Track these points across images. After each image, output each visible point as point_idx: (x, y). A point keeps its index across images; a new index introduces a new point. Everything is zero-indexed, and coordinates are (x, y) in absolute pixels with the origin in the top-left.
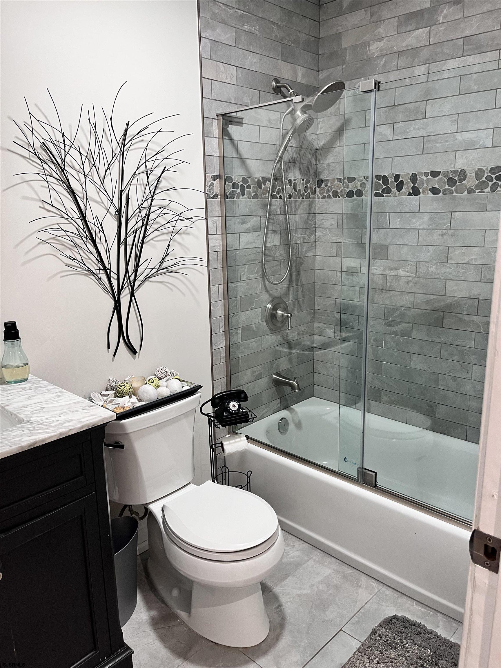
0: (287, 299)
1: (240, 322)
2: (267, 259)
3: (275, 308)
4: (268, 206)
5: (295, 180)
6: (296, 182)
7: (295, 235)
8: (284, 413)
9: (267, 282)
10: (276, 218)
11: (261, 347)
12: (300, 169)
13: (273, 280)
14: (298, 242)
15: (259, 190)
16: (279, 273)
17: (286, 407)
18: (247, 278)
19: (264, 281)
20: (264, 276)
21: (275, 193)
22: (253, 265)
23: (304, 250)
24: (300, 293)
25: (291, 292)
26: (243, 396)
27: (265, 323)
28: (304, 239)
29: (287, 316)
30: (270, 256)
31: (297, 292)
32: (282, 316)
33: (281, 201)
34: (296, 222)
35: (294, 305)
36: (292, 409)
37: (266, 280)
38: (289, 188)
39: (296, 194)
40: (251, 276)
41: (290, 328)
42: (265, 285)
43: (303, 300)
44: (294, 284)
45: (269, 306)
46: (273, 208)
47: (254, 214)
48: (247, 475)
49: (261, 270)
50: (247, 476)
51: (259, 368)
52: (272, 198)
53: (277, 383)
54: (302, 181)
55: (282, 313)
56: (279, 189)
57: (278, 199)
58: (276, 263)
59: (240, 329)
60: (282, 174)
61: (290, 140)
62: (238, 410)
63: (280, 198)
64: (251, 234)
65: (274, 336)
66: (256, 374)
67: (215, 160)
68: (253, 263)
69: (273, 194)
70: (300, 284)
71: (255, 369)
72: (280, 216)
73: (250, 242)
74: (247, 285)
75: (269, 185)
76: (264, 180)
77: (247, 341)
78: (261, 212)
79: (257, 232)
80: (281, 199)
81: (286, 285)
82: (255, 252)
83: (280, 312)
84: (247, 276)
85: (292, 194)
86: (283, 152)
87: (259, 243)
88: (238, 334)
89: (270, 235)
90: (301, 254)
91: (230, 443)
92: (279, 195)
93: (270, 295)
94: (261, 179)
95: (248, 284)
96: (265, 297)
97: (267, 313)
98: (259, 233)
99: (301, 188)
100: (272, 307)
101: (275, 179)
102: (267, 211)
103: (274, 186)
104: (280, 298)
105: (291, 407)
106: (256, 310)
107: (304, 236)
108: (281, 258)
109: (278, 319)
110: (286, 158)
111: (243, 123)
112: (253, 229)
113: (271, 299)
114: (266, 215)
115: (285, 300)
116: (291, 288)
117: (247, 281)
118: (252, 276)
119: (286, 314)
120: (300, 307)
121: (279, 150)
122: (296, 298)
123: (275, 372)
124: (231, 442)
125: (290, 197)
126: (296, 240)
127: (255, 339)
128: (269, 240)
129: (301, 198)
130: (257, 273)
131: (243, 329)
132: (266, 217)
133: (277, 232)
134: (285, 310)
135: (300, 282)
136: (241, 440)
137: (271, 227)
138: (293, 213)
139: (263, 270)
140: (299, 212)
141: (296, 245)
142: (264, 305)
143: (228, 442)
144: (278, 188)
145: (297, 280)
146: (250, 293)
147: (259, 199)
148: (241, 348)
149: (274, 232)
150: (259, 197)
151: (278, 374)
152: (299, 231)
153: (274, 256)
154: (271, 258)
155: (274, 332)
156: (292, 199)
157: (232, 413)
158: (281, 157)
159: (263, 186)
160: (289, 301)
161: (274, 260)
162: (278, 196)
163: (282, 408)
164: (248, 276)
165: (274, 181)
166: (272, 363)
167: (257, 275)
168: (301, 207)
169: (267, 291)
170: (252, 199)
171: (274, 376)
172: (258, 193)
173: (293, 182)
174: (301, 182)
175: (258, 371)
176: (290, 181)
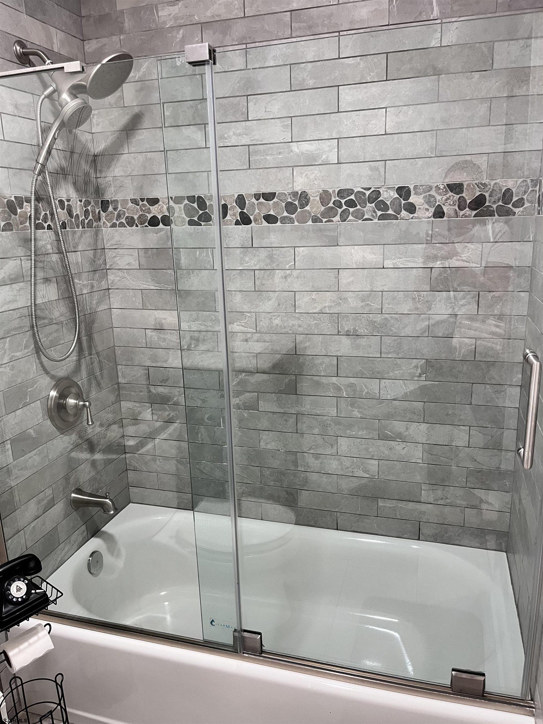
0: (79, 377)
1: (7, 431)
2: (40, 323)
3: (63, 396)
4: (31, 240)
5: (68, 200)
6: (70, 203)
7: (78, 282)
8: (94, 544)
9: (44, 359)
10: (48, 258)
11: (47, 460)
12: (75, 184)
13: (53, 353)
14: (85, 291)
15: (13, 216)
16: (62, 342)
17: (95, 532)
18: (11, 358)
19: (39, 358)
20: (38, 350)
21: (40, 221)
22: (18, 336)
23: (94, 302)
24: (96, 364)
25: (83, 367)
26: (32, 565)
27: (49, 422)
28: (92, 286)
29: (84, 406)
30: (44, 318)
31: (92, 364)
32: (76, 406)
33: (51, 233)
34: (77, 263)
35: (90, 384)
36: (105, 533)
37: (43, 357)
38: (61, 213)
39: (72, 221)
40: (16, 354)
41: (90, 423)
42: (41, 363)
43: (102, 375)
44: (86, 353)
45: (53, 393)
46: (40, 243)
47: (9, 255)
48: (55, 681)
49: (32, 341)
50: (57, 684)
51: (49, 492)
52: (36, 229)
53: (77, 504)
54: (79, 203)
55: (75, 401)
56: (46, 214)
57: (46, 230)
58: (55, 327)
59: (9, 442)
61: (55, 139)
62: (28, 593)
63: (49, 227)
64: (8, 287)
65: (65, 437)
66: (45, 502)
68: (17, 333)
69: (37, 222)
70: (94, 352)
71: (41, 496)
72: (51, 255)
73: (8, 300)
74: (12, 370)
75: (28, 209)
76: (20, 201)
77: (23, 458)
78: (20, 252)
79: (18, 284)
80: (52, 229)
81: (75, 358)
82: (18, 315)
83: (71, 401)
84: (9, 355)
85: (66, 221)
86: (46, 159)
87: (23, 301)
88: (5, 452)
89: (40, 287)
90: (90, 309)
92: (47, 224)
93: (53, 377)
94: (13, 199)
95: (13, 368)
96: (46, 381)
97: (51, 403)
98: (22, 284)
99: (78, 213)
100: (58, 395)
101: (38, 199)
102: (31, 249)
103: (37, 210)
104: (67, 378)
105: (102, 529)
106: (32, 405)
107: (91, 283)
108: (62, 319)
109: (69, 411)
112: (11, 280)
113: (54, 383)
114: (31, 256)
115: (75, 380)
116: (83, 360)
117: (11, 363)
118: (18, 354)
119: (81, 403)
120: (99, 384)
121: (39, 154)
122: (91, 373)
123: (73, 489)
124: (22, 647)
125: (64, 226)
126: (81, 289)
127: (37, 450)
128: (39, 294)
129: (81, 227)
130: (26, 347)
131: (13, 441)
132: (31, 260)
133: (50, 281)
134: (79, 396)
135: (94, 349)
137: (40, 275)
138: (72, 250)
139: (36, 343)
140: (80, 248)
141: (83, 297)
142: (44, 394)
144: (43, 213)
145: (90, 347)
146: (19, 380)
147: (14, 231)
148: (15, 471)
149: (47, 280)
150: (15, 227)
151: (79, 491)
152: (85, 275)
153: (51, 317)
154: (46, 321)
155: (65, 430)
156: (68, 229)
157: (17, 603)
158: (43, 166)
159: (19, 211)
160: (82, 379)
161: (50, 324)
163: (89, 537)
164: (13, 354)
165: (37, 203)
166: (67, 478)
167: (26, 351)
168: (82, 240)
169: (47, 373)
170: (2, 231)
171: (73, 495)
172: (11, 222)
173: (66, 203)
174: (77, 203)
175: (47, 497)
176: (61, 202)
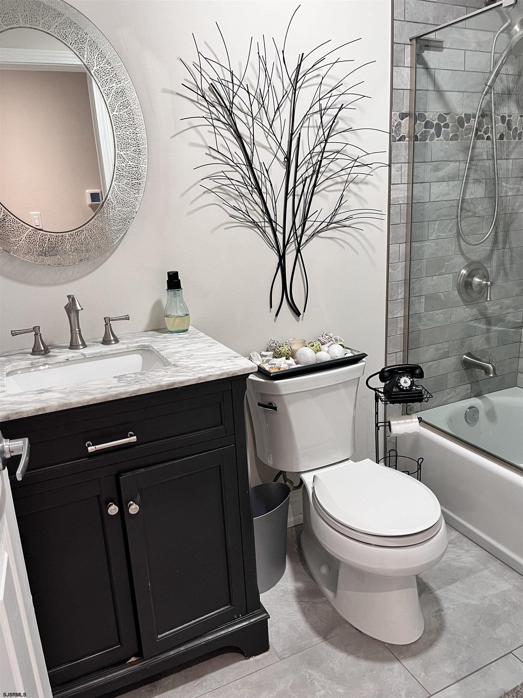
0: (489, 264)
1: (424, 289)
2: (464, 214)
3: (471, 275)
4: (470, 148)
5: (509, 116)
6: (512, 118)
7: (506, 185)
8: (475, 401)
9: (462, 243)
10: (481, 163)
11: (450, 321)
12: (517, 102)
13: (471, 240)
14: (510, 194)
15: (460, 129)
16: (480, 232)
17: (478, 395)
18: (437, 237)
19: (459, 241)
20: (459, 235)
21: (482, 133)
22: (445, 221)
23: (517, 204)
24: (507, 258)
25: (495, 257)
26: (418, 371)
27: (456, 293)
28: (518, 190)
29: (487, 284)
30: (469, 211)
31: (504, 257)
32: (480, 284)
33: (490, 142)
34: (507, 169)
35: (498, 273)
36: (485, 397)
37: (462, 241)
38: (501, 127)
39: (510, 133)
40: (441, 234)
41: (488, 299)
42: (460, 246)
43: (511, 268)
44: (500, 246)
45: (464, 272)
46: (477, 151)
47: (451, 159)
48: (418, 462)
49: (456, 227)
50: (418, 464)
51: (446, 345)
52: (477, 139)
53: (467, 365)
55: (480, 280)
56: (488, 127)
57: (485, 140)
58: (477, 219)
59: (424, 297)
60: (492, 108)
61: (503, 64)
62: (411, 386)
63: (488, 138)
64: (445, 184)
65: (468, 309)
66: (442, 351)
67: (405, 94)
68: (445, 218)
69: (479, 133)
70: (507, 246)
71: (440, 346)
72: (486, 161)
73: (444, 193)
74: (436, 246)
75: (474, 123)
76: (468, 117)
77: (431, 312)
78: (461, 157)
79: (453, 181)
80: (490, 140)
81: (489, 248)
82: (449, 205)
83: (477, 280)
84: (436, 234)
85: (504, 133)
87: (455, 195)
88: (420, 303)
89: (470, 186)
90: (512, 209)
91: (398, 424)
92: (487, 135)
93: (467, 259)
94: (463, 116)
95: (437, 244)
96: (459, 260)
97: (461, 280)
98: (456, 182)
99: (517, 126)
100: (467, 274)
101: (483, 115)
102: (468, 154)
103: (480, 124)
104: (479, 263)
105: (485, 395)
106: (446, 276)
107: (518, 187)
108: (483, 213)
109: (473, 287)
110: (499, 88)
111: (443, 48)
112: (449, 178)
113: (466, 264)
114: (467, 161)
115: (486, 265)
116: (495, 251)
117: (437, 240)
118: (443, 235)
119: (484, 282)
120: (506, 275)
121: (488, 79)
122: (501, 264)
123: (466, 352)
125: (502, 137)
126: (506, 192)
127: (443, 310)
128: (468, 192)
129: (517, 138)
130: (450, 231)
131: (427, 297)
132: (467, 163)
133: (480, 182)
134: (485, 277)
135: (508, 244)
136: (412, 422)
137: (472, 176)
138: (505, 158)
139: (458, 228)
140: (513, 156)
141: (507, 198)
142: (456, 270)
143: (396, 422)
144: (485, 127)
145: (505, 242)
146: (440, 254)
147: (459, 141)
148: (424, 320)
149: (477, 181)
150: (460, 137)
151: (469, 354)
152: (511, 181)
153: (475, 211)
154: (470, 214)
155: (469, 303)
156: (505, 140)
158: (490, 87)
159: (466, 125)
160: (492, 267)
161: (474, 216)
162: (486, 137)
163: (472, 395)
164: (439, 234)
165: (481, 118)
166: (463, 341)
167: (450, 233)
168: (516, 150)
169: (463, 254)
170: (450, 140)
171: (464, 356)
172: (458, 133)
173: (507, 118)
174: (518, 118)
175: (444, 349)
